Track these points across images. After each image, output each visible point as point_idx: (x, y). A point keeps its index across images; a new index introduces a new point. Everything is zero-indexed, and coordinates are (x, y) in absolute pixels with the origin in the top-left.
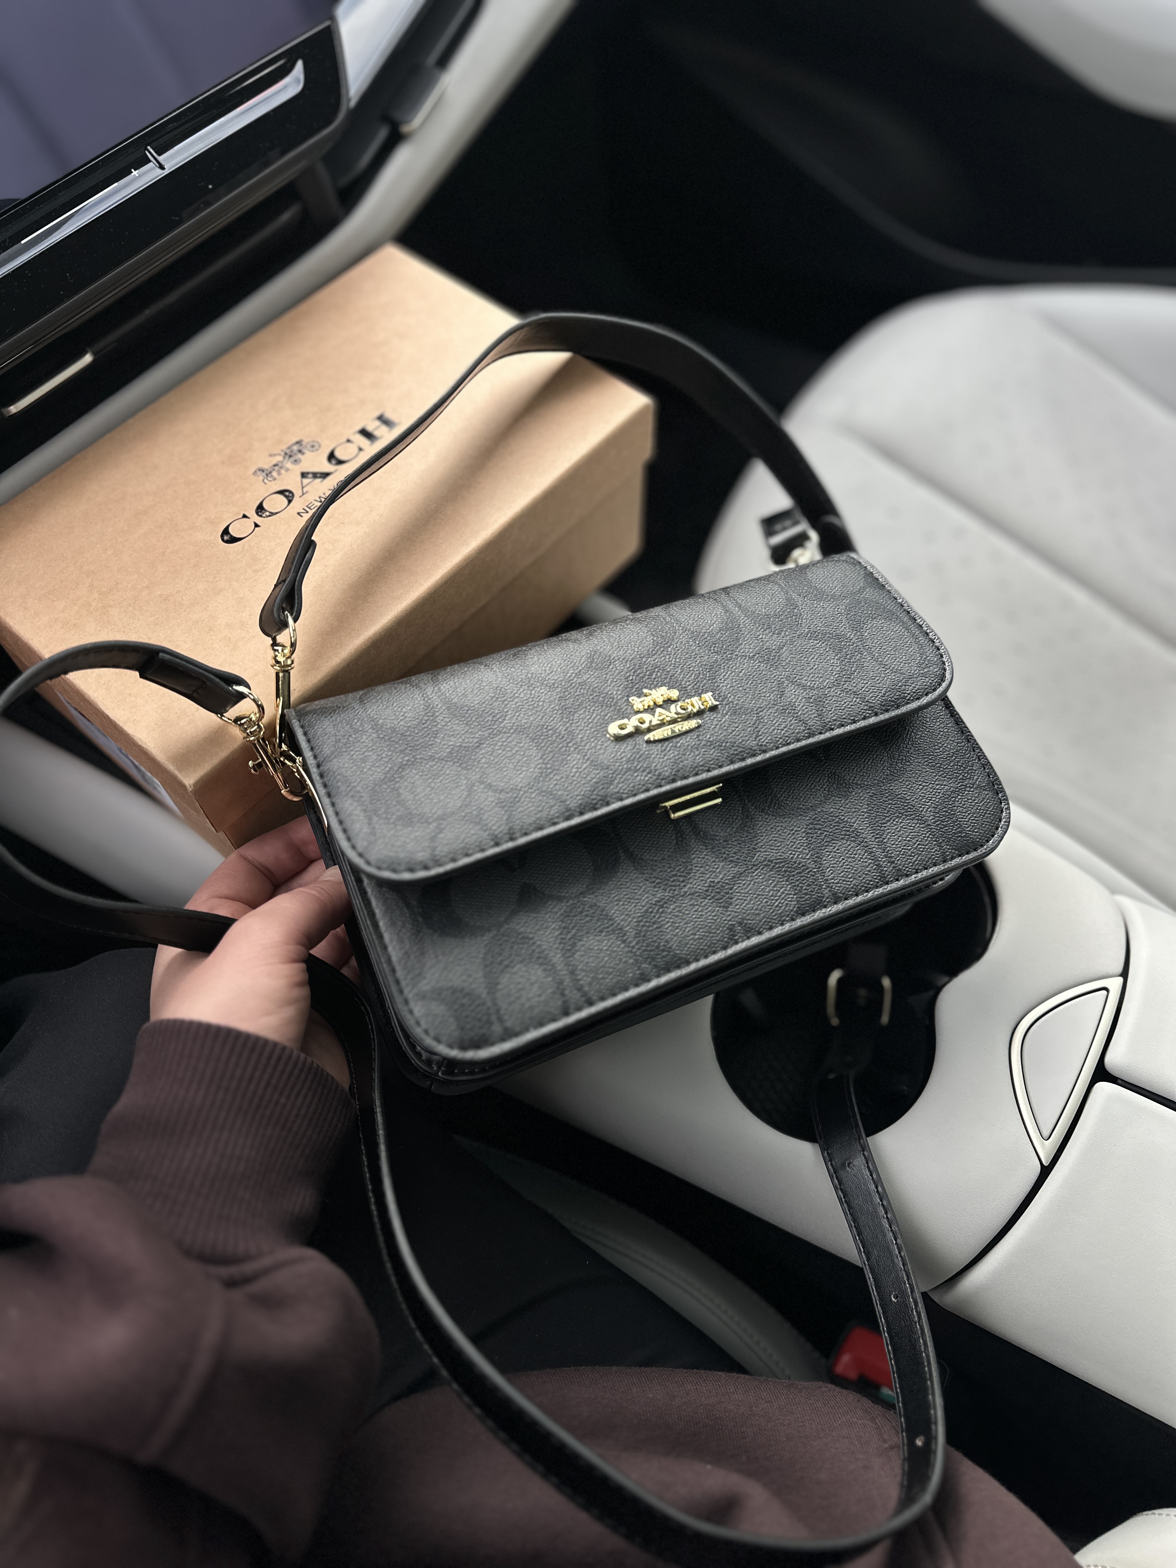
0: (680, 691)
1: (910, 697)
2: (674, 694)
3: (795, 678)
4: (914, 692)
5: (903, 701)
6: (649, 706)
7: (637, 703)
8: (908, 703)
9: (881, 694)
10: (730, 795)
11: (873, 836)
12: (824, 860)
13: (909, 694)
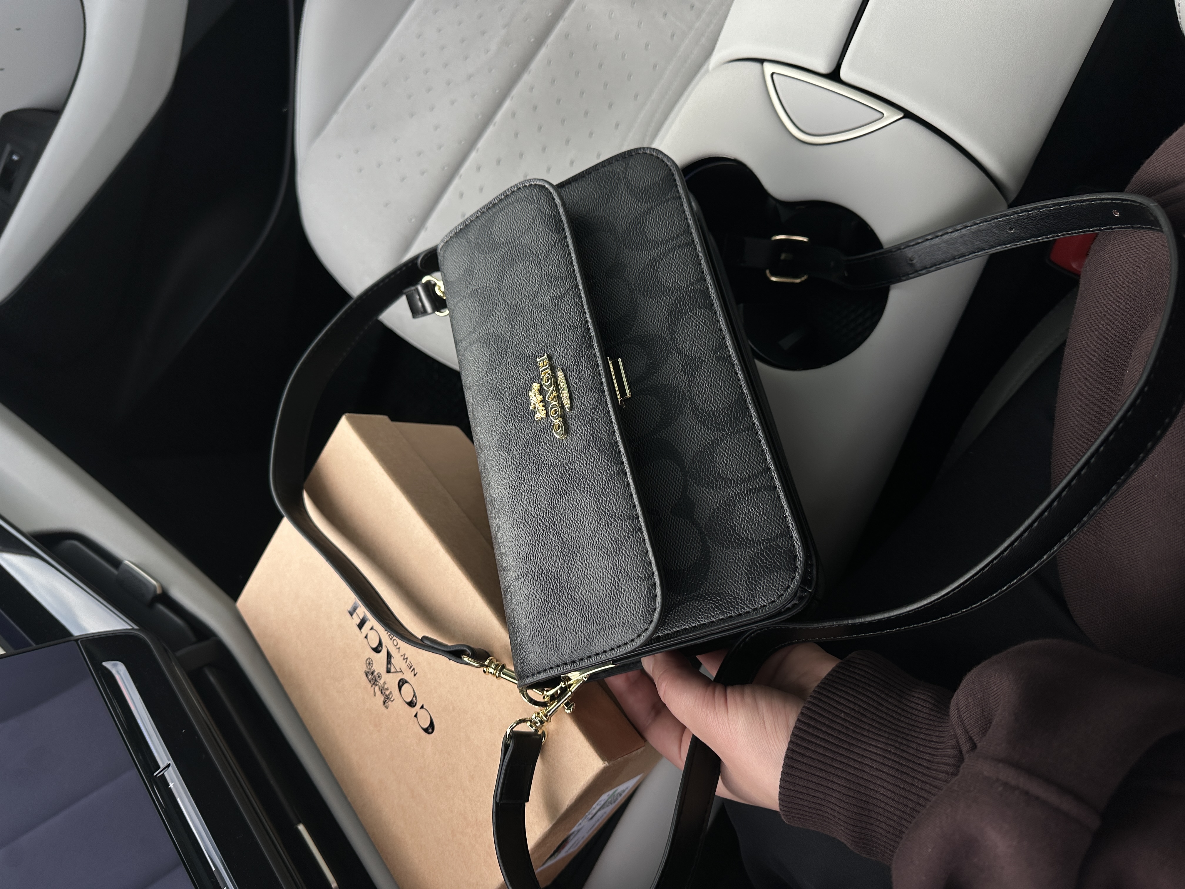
0: (533, 382)
1: (555, 212)
2: (536, 386)
3: (531, 295)
4: (551, 208)
5: (557, 216)
6: (543, 406)
7: (540, 414)
8: (559, 213)
9: (550, 233)
10: (616, 352)
11: (657, 249)
12: (672, 285)
13: (552, 212)
